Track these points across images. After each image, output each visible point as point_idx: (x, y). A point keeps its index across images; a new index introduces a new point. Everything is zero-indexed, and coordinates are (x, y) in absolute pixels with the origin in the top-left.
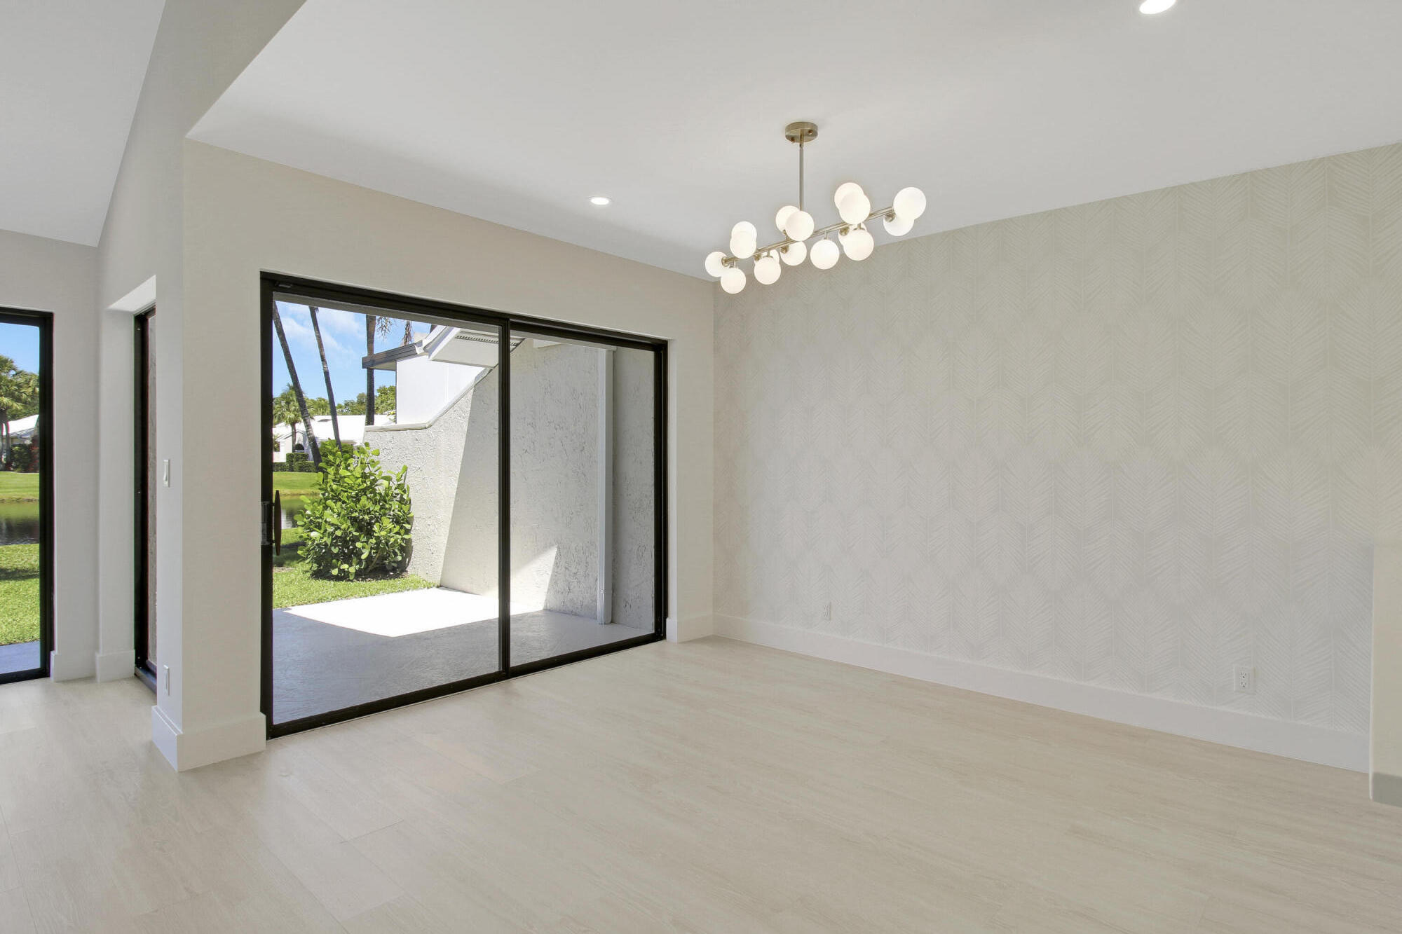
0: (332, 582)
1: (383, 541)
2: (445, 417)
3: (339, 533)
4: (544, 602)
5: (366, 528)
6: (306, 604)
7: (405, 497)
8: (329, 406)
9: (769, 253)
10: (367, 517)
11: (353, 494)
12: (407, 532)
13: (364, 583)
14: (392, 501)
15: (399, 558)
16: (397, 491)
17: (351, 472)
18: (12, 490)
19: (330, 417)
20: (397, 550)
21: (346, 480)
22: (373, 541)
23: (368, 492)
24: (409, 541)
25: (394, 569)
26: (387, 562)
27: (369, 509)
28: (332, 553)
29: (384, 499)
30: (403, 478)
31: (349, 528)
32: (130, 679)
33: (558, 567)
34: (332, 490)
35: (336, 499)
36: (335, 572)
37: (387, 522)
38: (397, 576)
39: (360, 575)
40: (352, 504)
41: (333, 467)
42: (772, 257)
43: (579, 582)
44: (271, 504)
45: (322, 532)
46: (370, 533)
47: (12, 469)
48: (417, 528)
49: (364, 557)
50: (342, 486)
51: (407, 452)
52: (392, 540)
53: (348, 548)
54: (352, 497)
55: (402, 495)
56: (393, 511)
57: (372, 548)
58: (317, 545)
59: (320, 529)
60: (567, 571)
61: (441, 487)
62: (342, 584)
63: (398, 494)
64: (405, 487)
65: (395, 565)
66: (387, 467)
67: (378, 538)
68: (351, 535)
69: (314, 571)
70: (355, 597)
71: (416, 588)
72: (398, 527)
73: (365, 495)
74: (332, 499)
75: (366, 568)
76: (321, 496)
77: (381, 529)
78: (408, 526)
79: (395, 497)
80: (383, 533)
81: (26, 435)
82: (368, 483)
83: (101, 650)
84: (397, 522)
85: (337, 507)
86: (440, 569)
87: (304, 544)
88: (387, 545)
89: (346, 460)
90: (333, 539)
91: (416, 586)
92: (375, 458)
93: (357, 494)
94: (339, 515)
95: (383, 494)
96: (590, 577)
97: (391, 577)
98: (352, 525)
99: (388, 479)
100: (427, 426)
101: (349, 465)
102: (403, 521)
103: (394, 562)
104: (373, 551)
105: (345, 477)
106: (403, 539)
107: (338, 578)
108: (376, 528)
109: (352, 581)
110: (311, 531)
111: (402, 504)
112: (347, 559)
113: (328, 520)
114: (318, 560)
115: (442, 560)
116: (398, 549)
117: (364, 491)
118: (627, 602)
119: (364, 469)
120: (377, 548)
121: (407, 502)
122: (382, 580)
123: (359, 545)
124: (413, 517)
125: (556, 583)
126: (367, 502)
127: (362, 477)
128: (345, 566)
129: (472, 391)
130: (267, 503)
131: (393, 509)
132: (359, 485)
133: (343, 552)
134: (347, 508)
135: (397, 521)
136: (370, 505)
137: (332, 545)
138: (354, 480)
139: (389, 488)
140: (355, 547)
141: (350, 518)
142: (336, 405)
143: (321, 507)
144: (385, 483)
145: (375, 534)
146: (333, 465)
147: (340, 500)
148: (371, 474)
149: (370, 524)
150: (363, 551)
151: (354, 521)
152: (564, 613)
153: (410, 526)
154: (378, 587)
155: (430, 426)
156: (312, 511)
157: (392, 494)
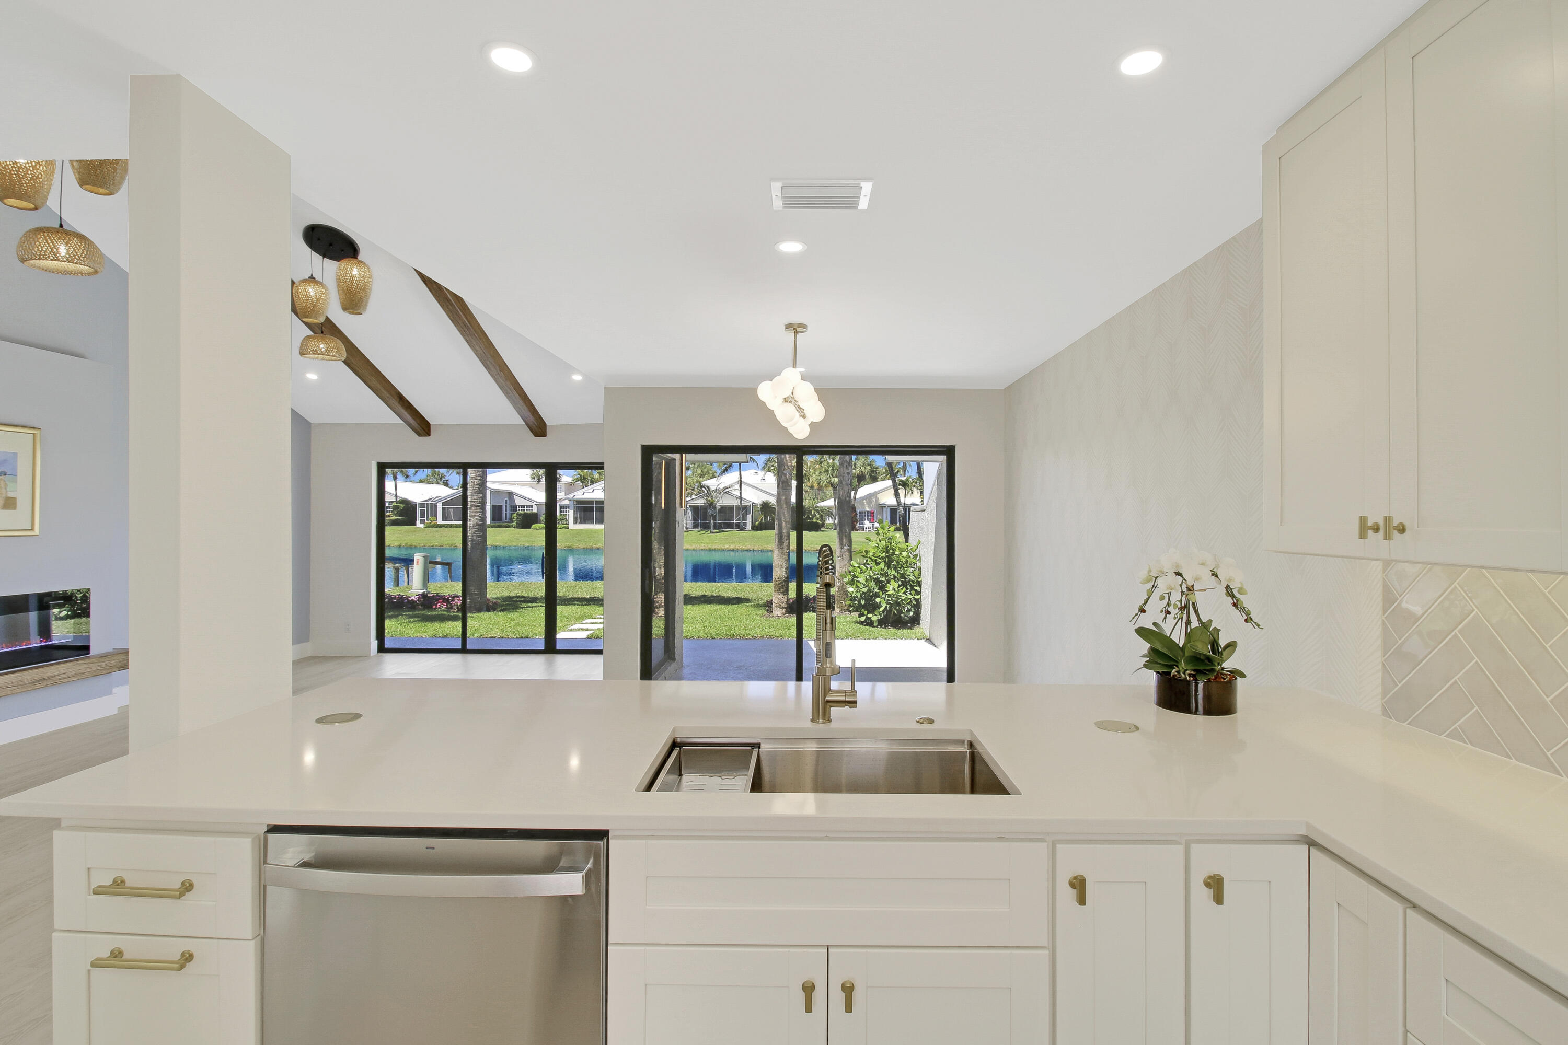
0: (862, 627)
1: (894, 599)
2: (930, 502)
3: (865, 590)
5: (884, 588)
7: (918, 565)
13: (886, 630)
14: (909, 567)
15: (912, 614)
16: (914, 560)
24: (918, 601)
25: (908, 623)
26: (901, 616)
27: (887, 573)
28: (861, 604)
29: (901, 566)
30: (917, 550)
31: (873, 586)
36: (863, 619)
37: (893, 584)
38: (910, 628)
49: (882, 610)
51: (920, 529)
52: (902, 599)
53: (872, 602)
58: (853, 597)
62: (869, 629)
63: (914, 562)
65: (909, 619)
67: (890, 596)
68: (873, 592)
72: (910, 589)
73: (884, 561)
75: (886, 619)
77: (891, 589)
78: (918, 589)
79: (911, 564)
80: (893, 592)
88: (899, 602)
90: (862, 594)
91: (910, 636)
94: (868, 576)
95: (901, 562)
97: (905, 628)
98: (876, 584)
102: (914, 584)
103: (908, 616)
104: (889, 605)
106: (914, 599)
107: (866, 624)
108: (888, 588)
109: (876, 627)
110: (849, 587)
111: (915, 570)
112: (872, 611)
113: (859, 579)
116: (911, 606)
117: (884, 559)
121: (919, 569)
122: (899, 630)
123: (878, 600)
126: (885, 568)
128: (871, 616)
134: (873, 571)
136: (887, 570)
137: (861, 599)
140: (876, 602)
141: (875, 579)
145: (887, 593)
149: (886, 585)
150: (882, 605)
154: (897, 634)
155: (926, 509)
157: (909, 562)
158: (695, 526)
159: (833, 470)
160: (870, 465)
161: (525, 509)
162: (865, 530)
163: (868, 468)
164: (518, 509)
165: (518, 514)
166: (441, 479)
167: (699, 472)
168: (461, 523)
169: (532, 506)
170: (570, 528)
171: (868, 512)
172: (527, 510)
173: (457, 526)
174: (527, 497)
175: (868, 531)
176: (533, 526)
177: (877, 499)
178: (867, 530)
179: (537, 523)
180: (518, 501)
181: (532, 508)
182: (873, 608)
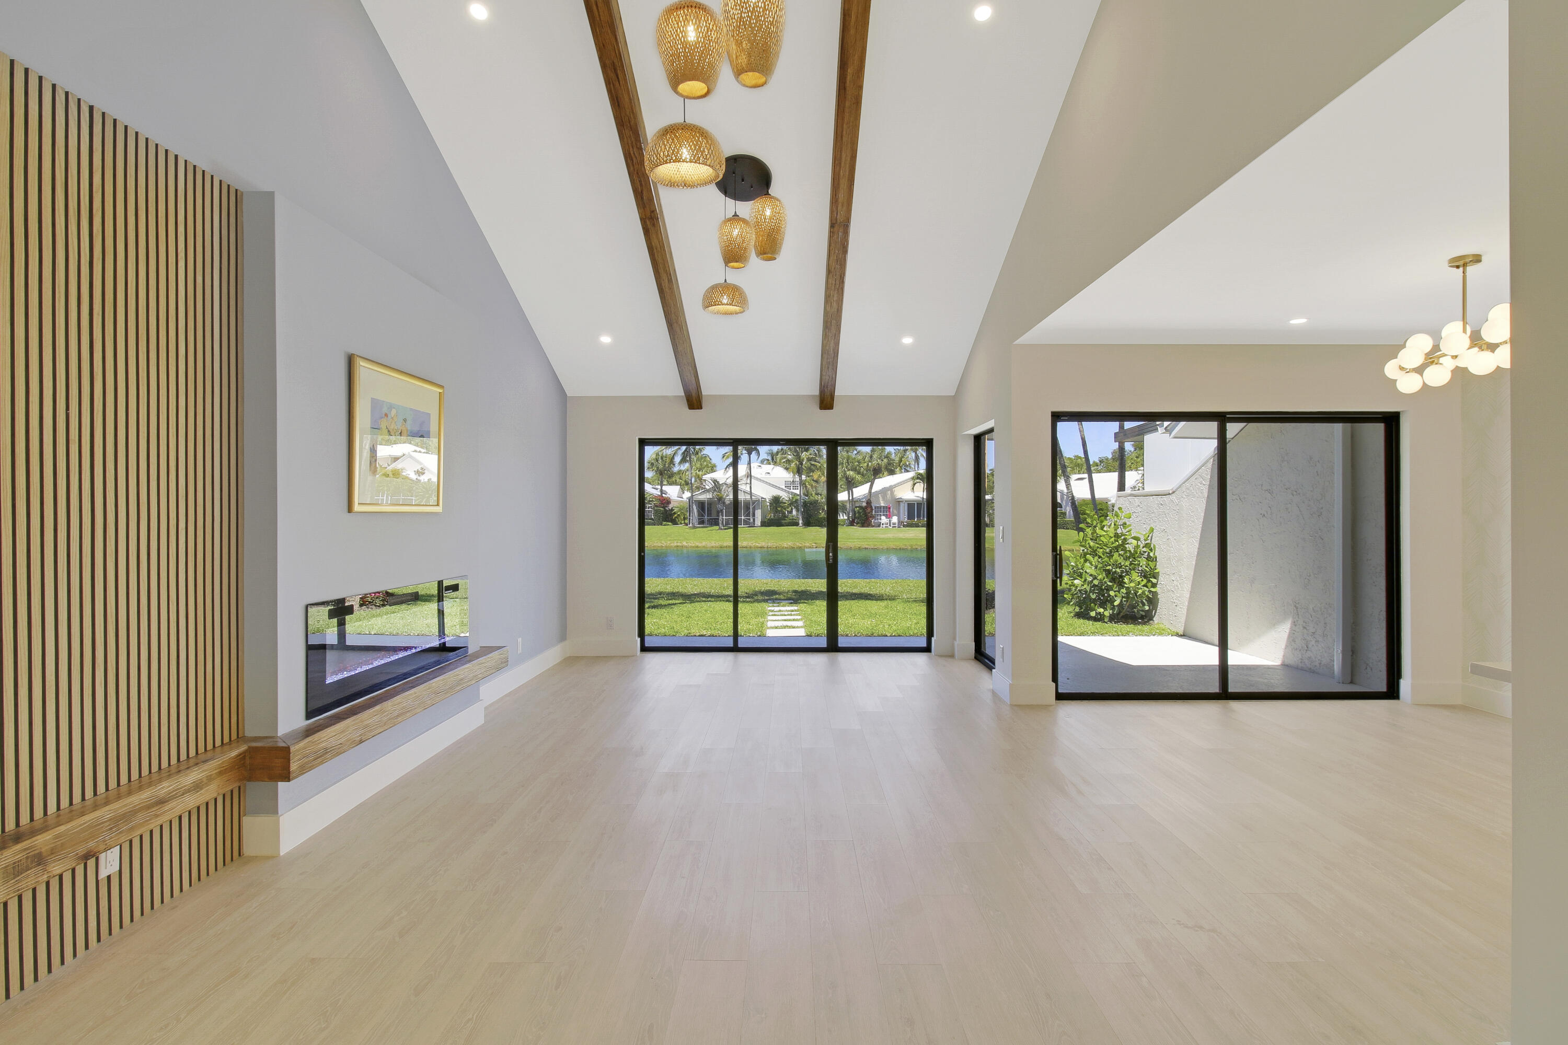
0: (1091, 622)
1: (1132, 592)
2: (1187, 484)
3: (1096, 582)
4: (1282, 657)
5: (1118, 580)
6: (1072, 635)
7: (1151, 554)
8: (1085, 465)
9: (1438, 361)
10: (1118, 570)
11: (1108, 550)
12: (1154, 585)
13: (1117, 625)
14: (1140, 558)
15: (1147, 608)
16: (1145, 549)
17: (1106, 531)
18: (855, 540)
19: (1086, 476)
20: (1144, 601)
21: (1102, 538)
22: (1124, 591)
23: (1120, 550)
24: (1155, 594)
25: (1142, 617)
26: (1136, 610)
27: (1120, 563)
28: (1091, 599)
29: (1133, 556)
30: (1150, 538)
31: (1104, 578)
32: (973, 659)
33: (1295, 625)
34: (1090, 547)
35: (1094, 553)
36: (1093, 614)
37: (1135, 576)
38: (1144, 623)
39: (1112, 619)
40: (1106, 559)
41: (1090, 528)
42: (1441, 364)
43: (1317, 641)
44: (1057, 554)
45: (1083, 580)
46: (1121, 584)
47: (855, 524)
48: (1162, 583)
49: (1116, 603)
50: (1098, 544)
51: (1153, 515)
52: (1140, 592)
53: (1103, 595)
54: (1107, 553)
55: (1149, 553)
56: (1141, 566)
57: (1123, 597)
58: (1079, 590)
59: (1081, 578)
60: (1305, 630)
61: (1183, 547)
62: (1098, 624)
63: (1145, 552)
64: (1152, 546)
65: (1144, 614)
66: (1137, 528)
67: (1128, 588)
68: (1106, 585)
69: (1077, 613)
70: (1109, 635)
71: (1161, 634)
72: (1145, 581)
73: (1117, 551)
74: (1090, 554)
75: (1118, 614)
76: (1081, 551)
77: (1131, 581)
78: (1154, 581)
79: (1143, 554)
80: (1132, 585)
81: (862, 498)
82: (1120, 542)
83: (957, 639)
84: (1145, 577)
85: (1094, 560)
86: (1183, 619)
87: (1070, 590)
88: (1136, 595)
89: (1102, 522)
90: (1091, 587)
91: (1161, 633)
92: (1126, 520)
93: (1111, 551)
94: (1096, 567)
95: (1132, 551)
96: (1329, 636)
97: (1139, 623)
98: (1107, 576)
99: (1137, 539)
100: (1171, 493)
101: (1104, 526)
102: (1150, 576)
103: (1142, 611)
104: (1124, 599)
105: (1101, 536)
106: (1150, 592)
107: (1095, 619)
108: (1126, 580)
109: (1106, 623)
110: (1075, 579)
111: (1149, 561)
112: (1103, 605)
113: (1087, 571)
114: (1079, 604)
115: (1185, 612)
116: (1146, 600)
117: (1117, 549)
118: (1367, 665)
119: (1115, 530)
120: (1128, 597)
121: (1153, 559)
122: (1132, 625)
123: (1112, 593)
124: (1158, 573)
125: (1294, 641)
126: (1118, 558)
127: (1115, 536)
128: (1101, 610)
129: (1212, 460)
130: (1054, 553)
131: (1141, 565)
132: (1113, 543)
133: (1099, 599)
134: (1103, 562)
135: (1145, 575)
136: (1121, 560)
137: (1090, 592)
138: (1108, 539)
139: (1138, 546)
140: (1109, 595)
141: (1105, 570)
142: (1091, 463)
143: (1082, 560)
144: (1135, 542)
145: (1126, 585)
146: (1091, 527)
147: (1096, 555)
148: (1122, 534)
149: (1121, 577)
150: (1116, 599)
151: (1108, 572)
152: (1302, 669)
153: (1156, 580)
154: (1128, 630)
155: (1173, 492)
156: (1075, 562)
157: (1140, 552)
159: (848, 462)
160: (887, 457)
162: (882, 526)
163: (885, 460)
167: (698, 465)
171: (884, 507)
175: (886, 527)
177: (892, 493)
178: (884, 526)
182: (1105, 602)
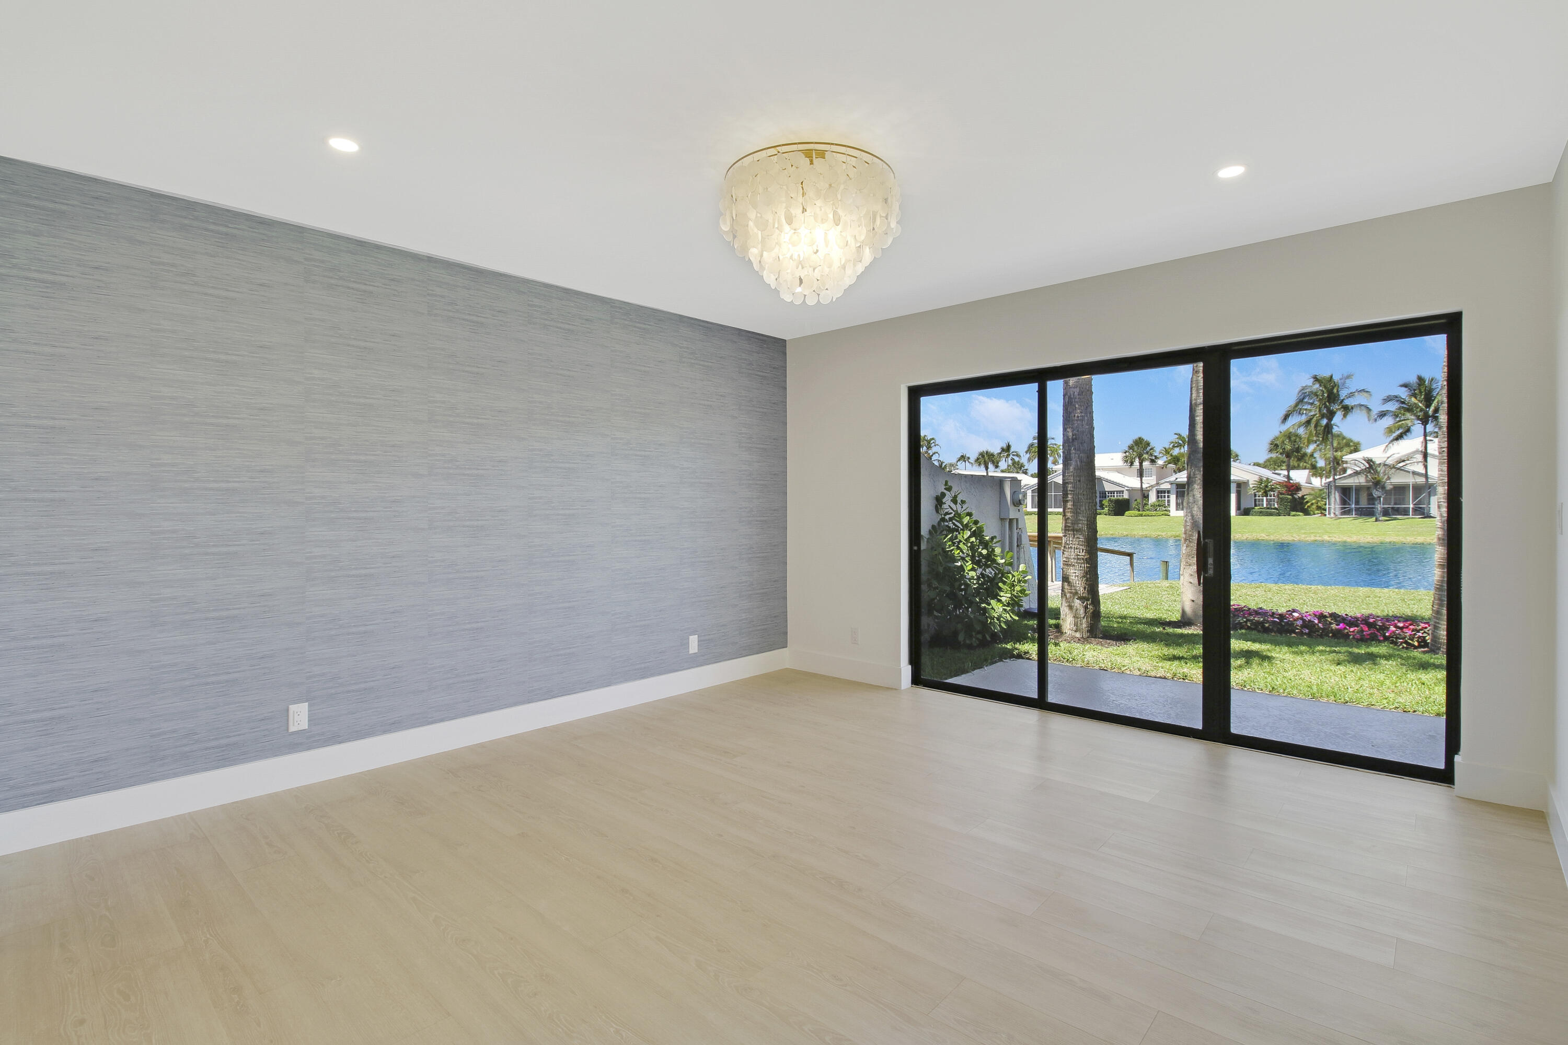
158: (1344, 513)
161: (1115, 495)
164: (1107, 494)
165: (1110, 500)
166: (1021, 468)
168: (1061, 510)
169: (1123, 491)
170: (1171, 516)
172: (1117, 496)
173: (1058, 513)
174: (1118, 482)
176: (1127, 513)
179: (1128, 510)
180: (1108, 487)
181: (1123, 493)
